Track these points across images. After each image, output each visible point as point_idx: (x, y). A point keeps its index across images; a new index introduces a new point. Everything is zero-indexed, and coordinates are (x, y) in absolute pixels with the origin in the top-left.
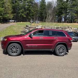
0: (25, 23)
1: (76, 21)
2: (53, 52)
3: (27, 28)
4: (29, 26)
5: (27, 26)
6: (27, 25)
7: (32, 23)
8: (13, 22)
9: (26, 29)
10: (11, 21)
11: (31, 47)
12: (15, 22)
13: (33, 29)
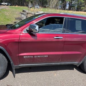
0: (21, 7)
1: (83, 9)
2: (78, 66)
3: (24, 14)
4: (27, 11)
5: (24, 11)
6: (24, 9)
7: (31, 8)
8: (6, 5)
9: (23, 16)
10: (3, 4)
11: (33, 60)
12: (8, 5)
13: (32, 16)
